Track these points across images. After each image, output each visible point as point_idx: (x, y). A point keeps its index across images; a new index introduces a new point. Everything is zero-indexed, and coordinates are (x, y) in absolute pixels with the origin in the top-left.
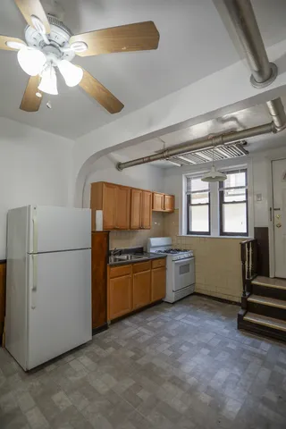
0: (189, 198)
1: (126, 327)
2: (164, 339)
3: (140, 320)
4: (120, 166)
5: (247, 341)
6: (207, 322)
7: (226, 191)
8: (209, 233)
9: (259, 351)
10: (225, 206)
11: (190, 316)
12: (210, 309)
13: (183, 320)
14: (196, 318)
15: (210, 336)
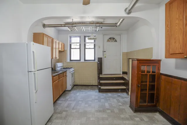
0: (70, 45)
1: (61, 104)
2: (80, 102)
3: (64, 99)
4: (44, 26)
5: (104, 95)
6: (88, 93)
7: (86, 44)
8: (80, 60)
9: (109, 96)
10: (86, 50)
11: (81, 93)
12: (85, 89)
13: (80, 94)
14: (84, 93)
15: (93, 97)
